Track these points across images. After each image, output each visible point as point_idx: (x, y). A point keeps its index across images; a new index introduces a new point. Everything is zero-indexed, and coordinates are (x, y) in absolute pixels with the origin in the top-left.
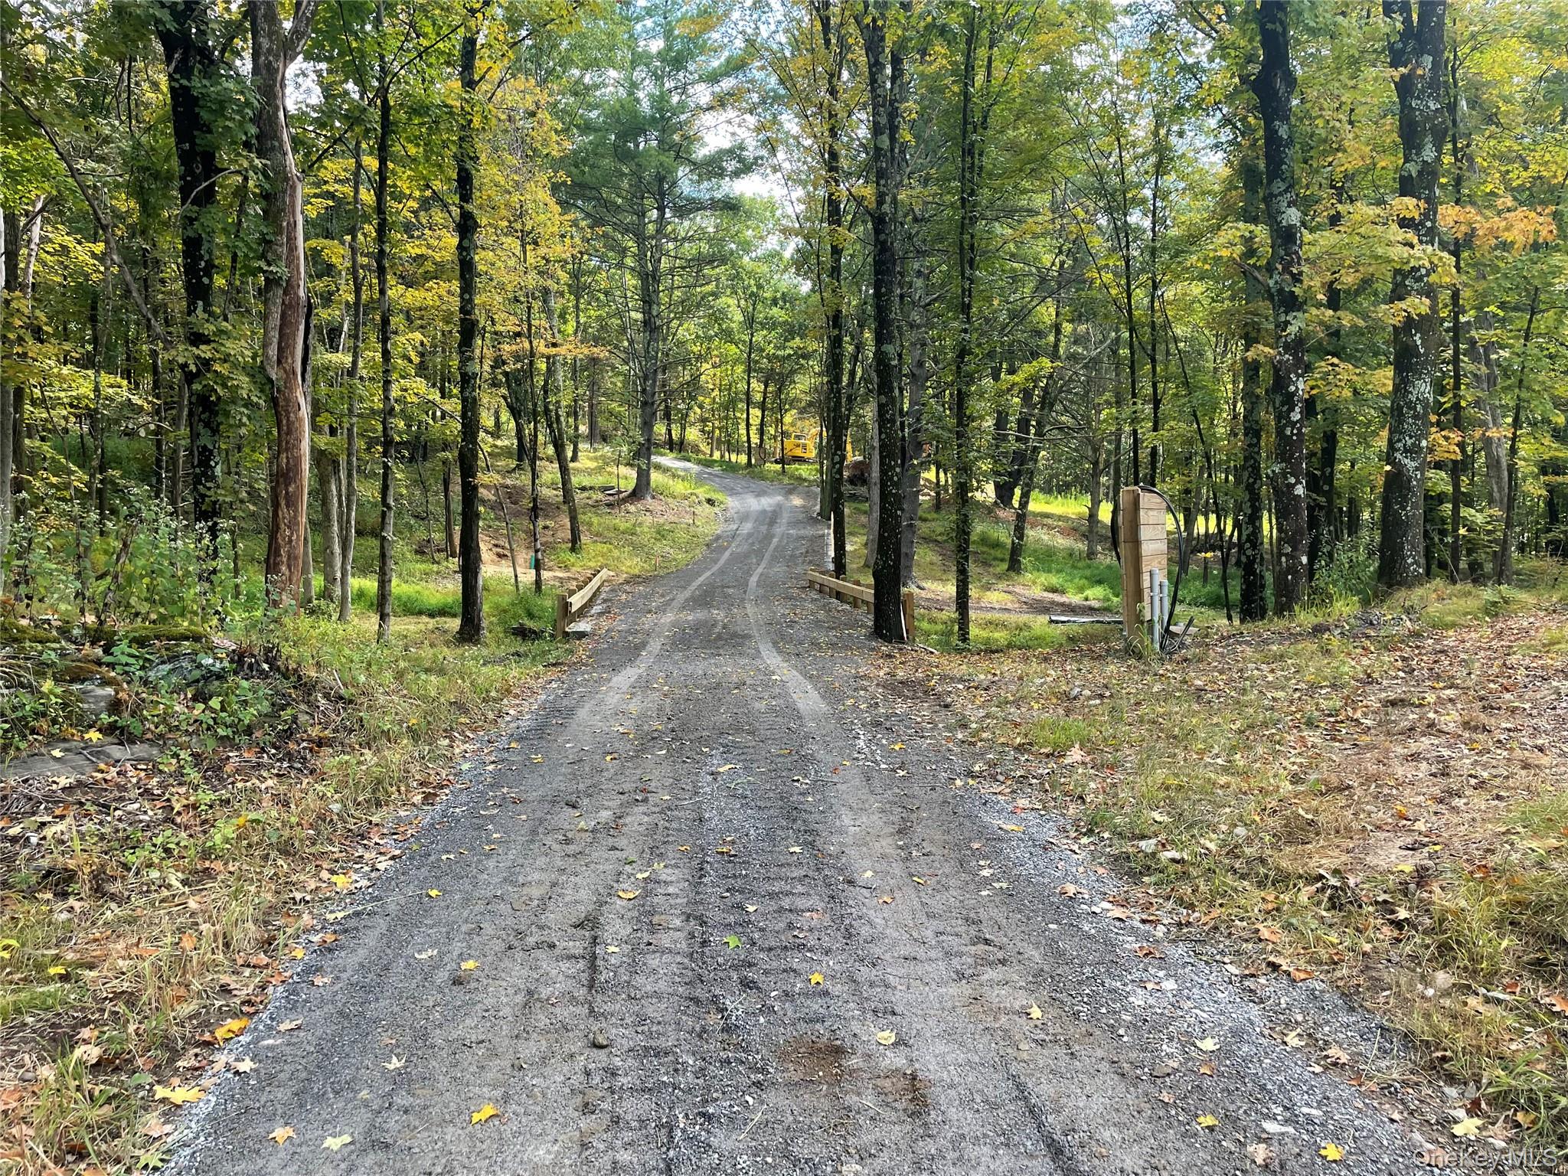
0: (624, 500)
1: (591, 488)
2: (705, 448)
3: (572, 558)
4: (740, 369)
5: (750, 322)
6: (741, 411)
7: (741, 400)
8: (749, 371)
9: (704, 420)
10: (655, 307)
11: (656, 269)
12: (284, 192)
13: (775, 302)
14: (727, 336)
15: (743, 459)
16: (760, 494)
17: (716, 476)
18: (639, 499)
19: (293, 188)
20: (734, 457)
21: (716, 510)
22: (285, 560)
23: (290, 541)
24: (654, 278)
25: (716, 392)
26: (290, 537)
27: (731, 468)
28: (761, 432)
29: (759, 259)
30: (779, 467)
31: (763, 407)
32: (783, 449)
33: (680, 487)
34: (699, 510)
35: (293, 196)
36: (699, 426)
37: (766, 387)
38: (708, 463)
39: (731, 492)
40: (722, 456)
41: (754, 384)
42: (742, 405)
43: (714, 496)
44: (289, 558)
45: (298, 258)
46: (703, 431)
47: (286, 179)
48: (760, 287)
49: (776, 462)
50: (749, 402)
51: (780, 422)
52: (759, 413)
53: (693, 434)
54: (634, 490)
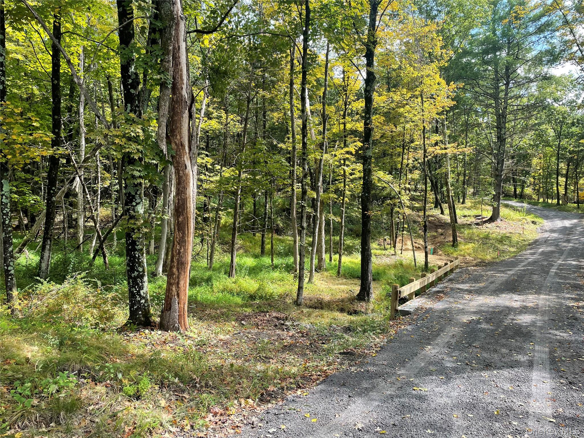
0: (485, 222)
1: (469, 216)
2: (534, 196)
3: (451, 250)
4: (553, 159)
5: (559, 136)
6: (553, 178)
7: (554, 174)
8: (558, 159)
9: (535, 184)
10: (503, 130)
11: (504, 112)
12: (171, 27)
13: (573, 124)
14: (547, 144)
15: (555, 201)
16: (564, 218)
17: (539, 210)
18: (494, 221)
19: (178, 24)
20: (550, 201)
21: (537, 226)
22: (175, 264)
23: (179, 253)
24: (503, 116)
25: (541, 171)
26: (179, 250)
27: (548, 206)
28: (566, 189)
29: (563, 104)
30: (576, 205)
31: (566, 176)
32: (578, 197)
33: (516, 216)
34: (526, 226)
35: (177, 30)
36: (532, 187)
37: (568, 165)
38: (536, 204)
39: (546, 217)
40: (544, 200)
41: (562, 165)
42: (555, 176)
43: (536, 220)
44: (178, 264)
45: (181, 70)
46: (534, 190)
47: (173, 19)
48: (564, 118)
49: (575, 203)
50: (558, 174)
51: (576, 183)
52: (564, 179)
53: (528, 191)
54: (491, 217)
